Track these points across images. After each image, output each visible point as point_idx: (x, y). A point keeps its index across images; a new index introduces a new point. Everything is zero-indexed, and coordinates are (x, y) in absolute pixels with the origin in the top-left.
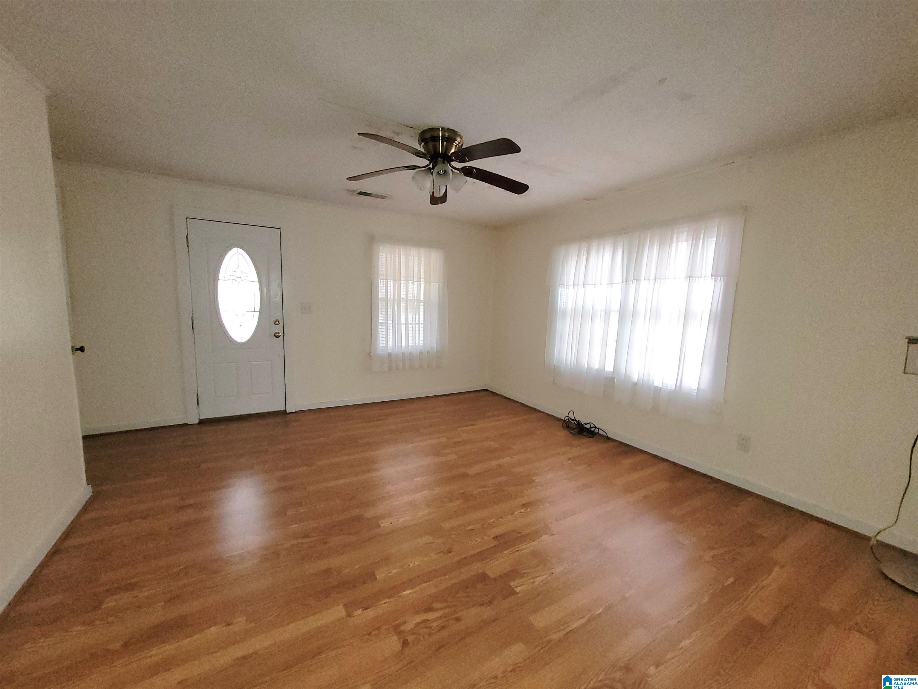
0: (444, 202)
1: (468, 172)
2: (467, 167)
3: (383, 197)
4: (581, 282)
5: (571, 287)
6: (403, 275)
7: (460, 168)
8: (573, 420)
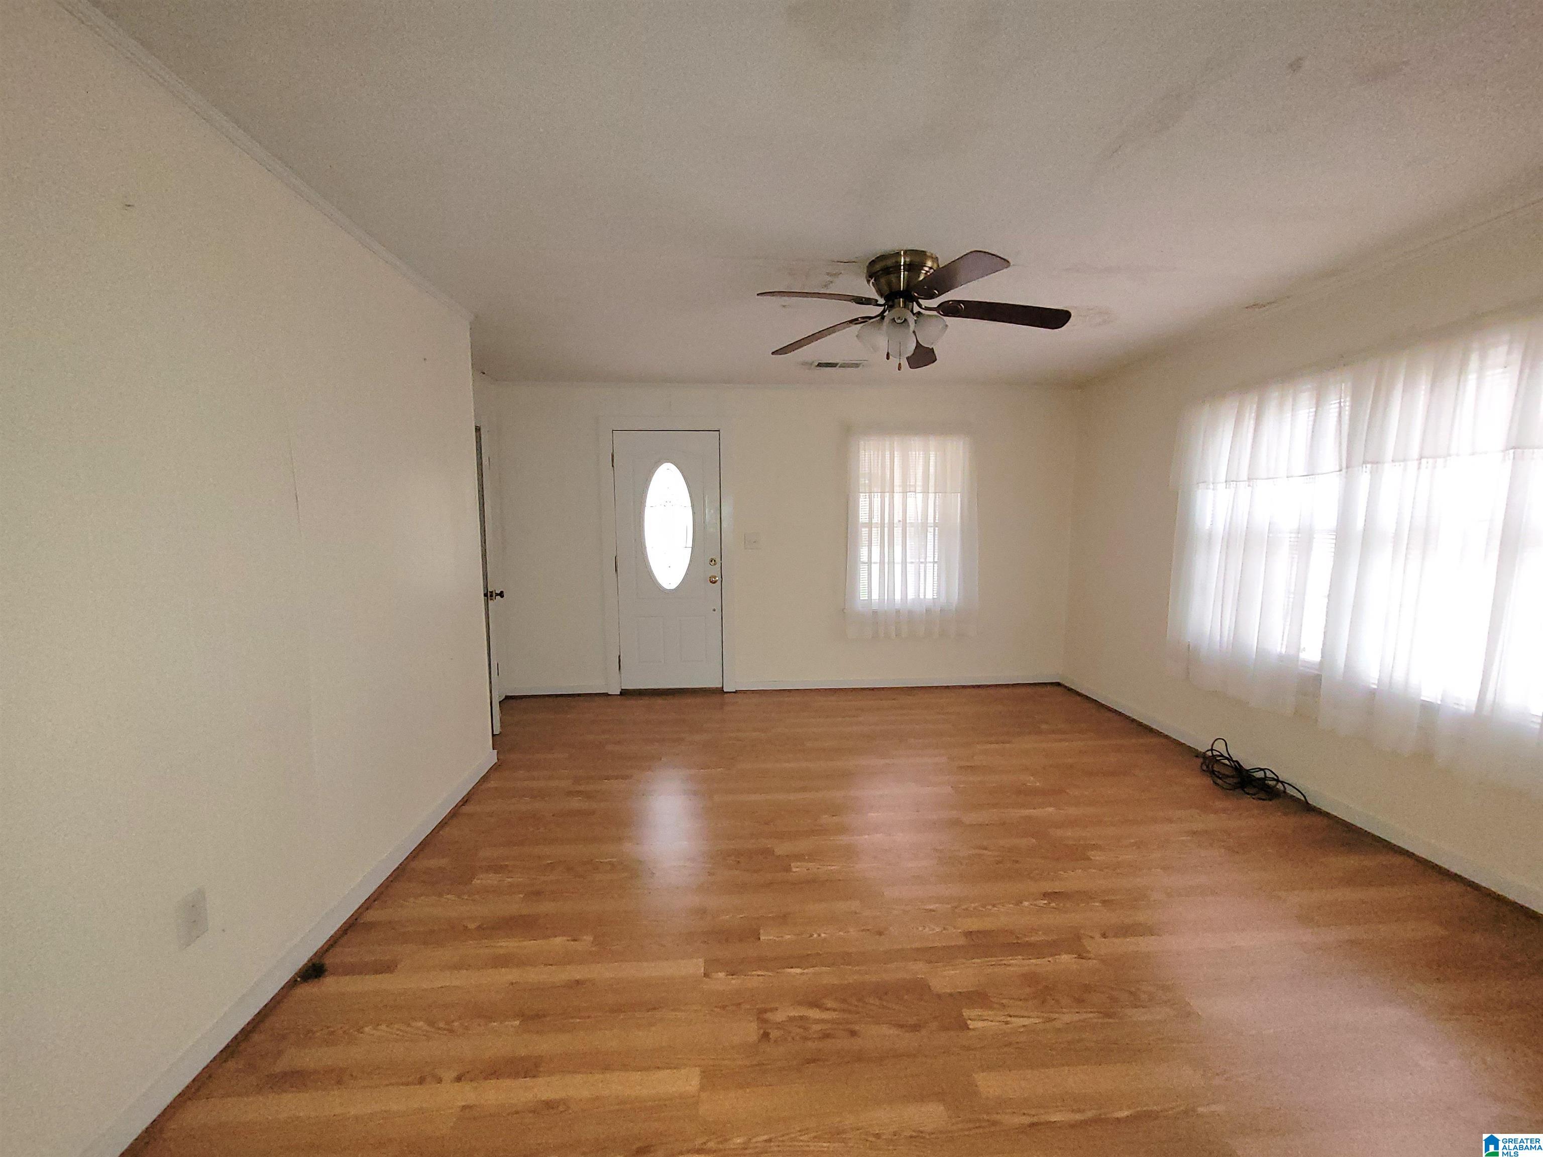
0: (934, 362)
1: (951, 310)
2: (951, 302)
3: (857, 365)
4: (1244, 475)
5: (1221, 487)
6: (898, 484)
7: (936, 306)
8: (1226, 758)
